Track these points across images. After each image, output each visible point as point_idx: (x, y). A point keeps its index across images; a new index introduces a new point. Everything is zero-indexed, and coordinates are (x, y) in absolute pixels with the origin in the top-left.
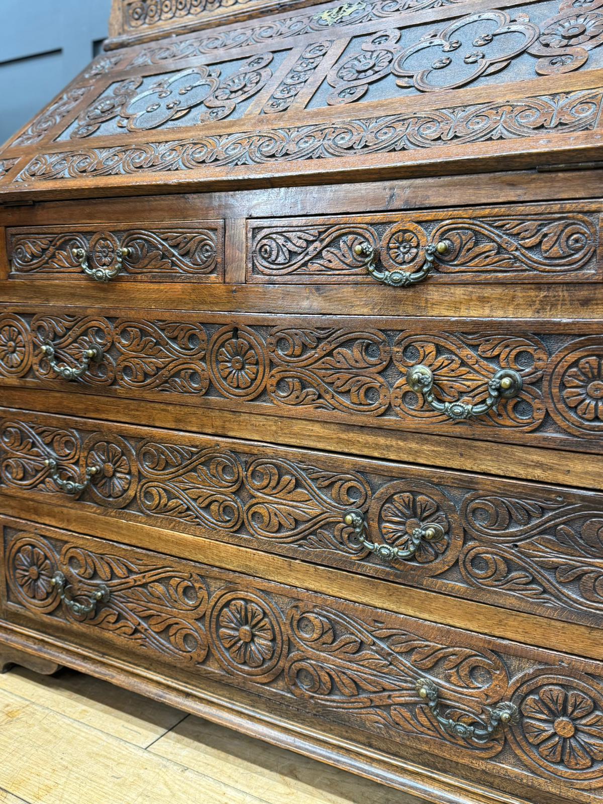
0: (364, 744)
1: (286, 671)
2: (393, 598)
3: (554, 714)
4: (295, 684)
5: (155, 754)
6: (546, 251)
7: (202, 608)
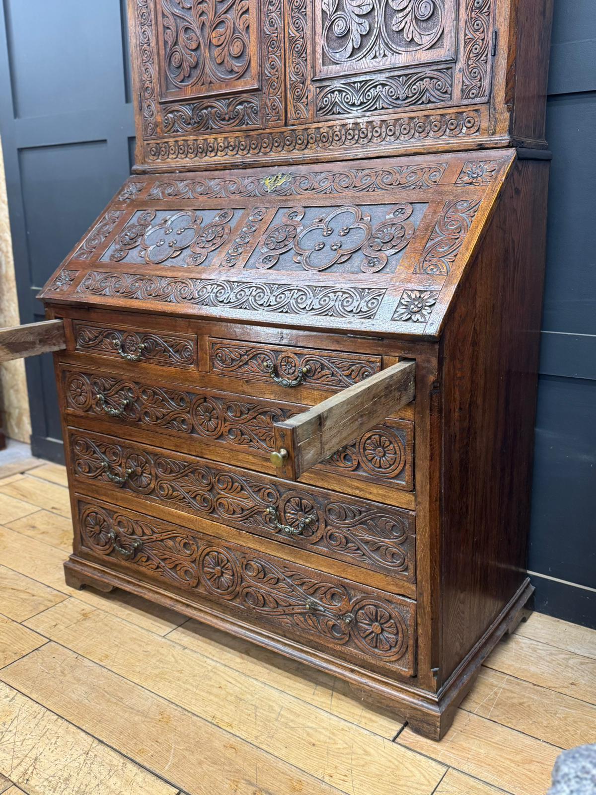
0: (282, 636)
1: (240, 593)
2: (292, 555)
3: (372, 621)
4: (245, 601)
5: (168, 640)
6: (354, 379)
7: (194, 556)
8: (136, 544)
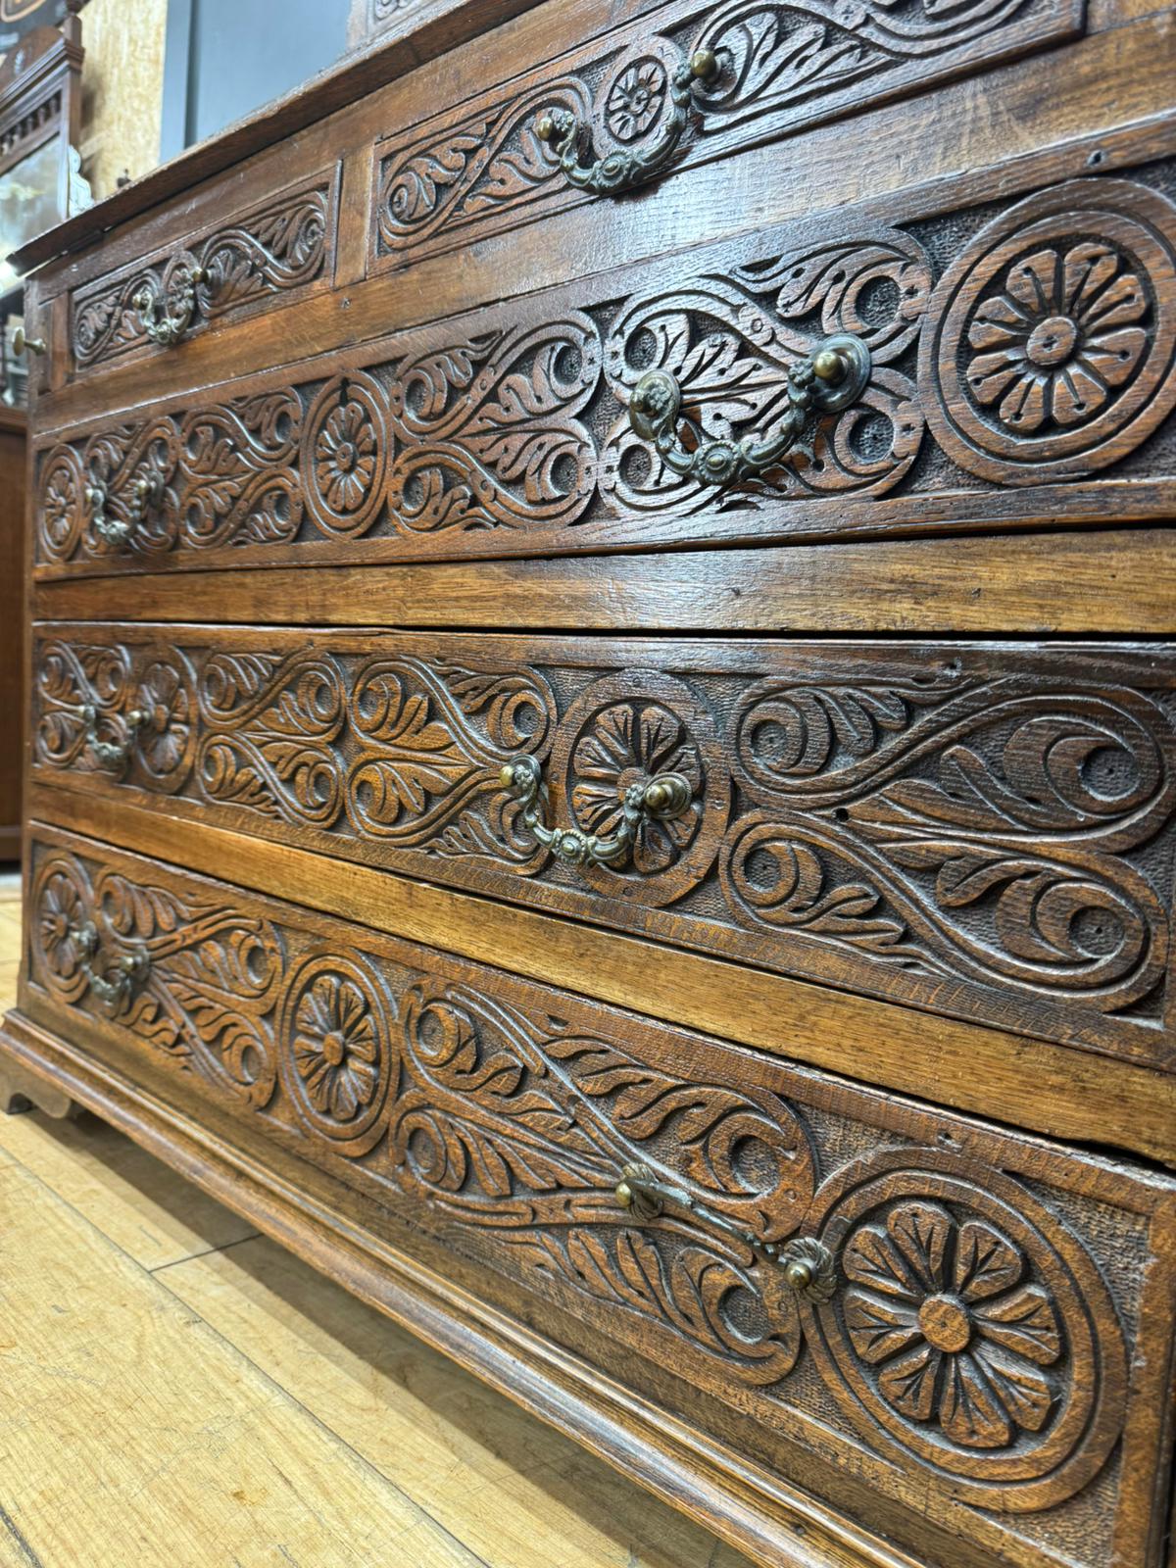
0: (519, 1319)
1: (392, 1131)
4: (404, 1164)
7: (272, 994)
8: (131, 962)
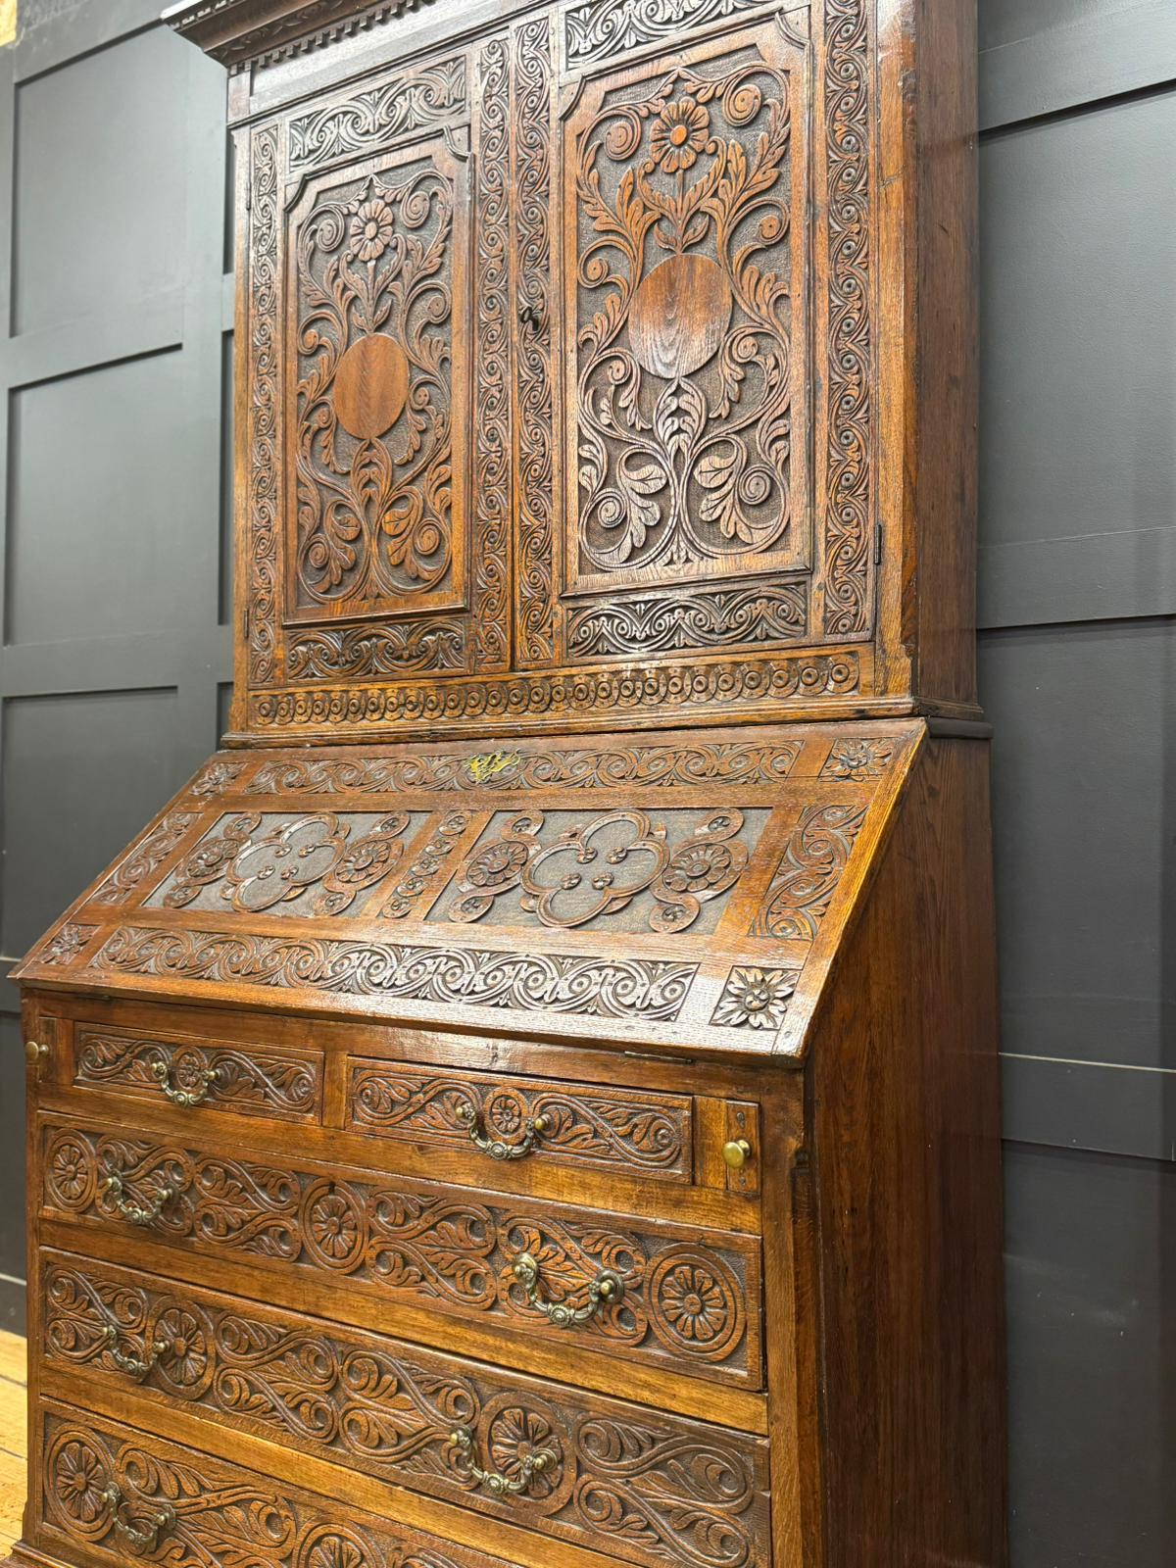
6: (638, 1143)
7: (288, 1546)
8: (162, 1518)
